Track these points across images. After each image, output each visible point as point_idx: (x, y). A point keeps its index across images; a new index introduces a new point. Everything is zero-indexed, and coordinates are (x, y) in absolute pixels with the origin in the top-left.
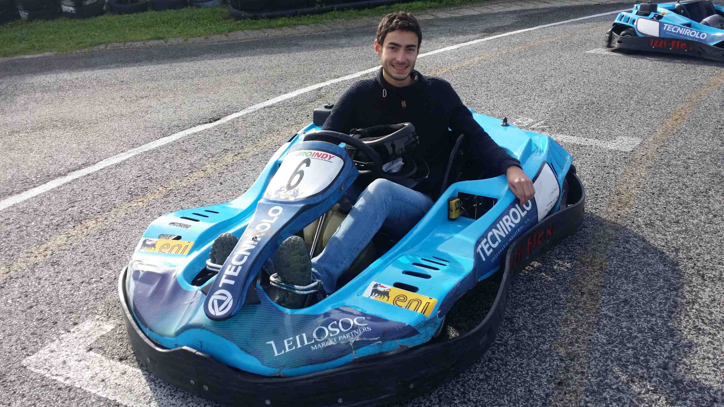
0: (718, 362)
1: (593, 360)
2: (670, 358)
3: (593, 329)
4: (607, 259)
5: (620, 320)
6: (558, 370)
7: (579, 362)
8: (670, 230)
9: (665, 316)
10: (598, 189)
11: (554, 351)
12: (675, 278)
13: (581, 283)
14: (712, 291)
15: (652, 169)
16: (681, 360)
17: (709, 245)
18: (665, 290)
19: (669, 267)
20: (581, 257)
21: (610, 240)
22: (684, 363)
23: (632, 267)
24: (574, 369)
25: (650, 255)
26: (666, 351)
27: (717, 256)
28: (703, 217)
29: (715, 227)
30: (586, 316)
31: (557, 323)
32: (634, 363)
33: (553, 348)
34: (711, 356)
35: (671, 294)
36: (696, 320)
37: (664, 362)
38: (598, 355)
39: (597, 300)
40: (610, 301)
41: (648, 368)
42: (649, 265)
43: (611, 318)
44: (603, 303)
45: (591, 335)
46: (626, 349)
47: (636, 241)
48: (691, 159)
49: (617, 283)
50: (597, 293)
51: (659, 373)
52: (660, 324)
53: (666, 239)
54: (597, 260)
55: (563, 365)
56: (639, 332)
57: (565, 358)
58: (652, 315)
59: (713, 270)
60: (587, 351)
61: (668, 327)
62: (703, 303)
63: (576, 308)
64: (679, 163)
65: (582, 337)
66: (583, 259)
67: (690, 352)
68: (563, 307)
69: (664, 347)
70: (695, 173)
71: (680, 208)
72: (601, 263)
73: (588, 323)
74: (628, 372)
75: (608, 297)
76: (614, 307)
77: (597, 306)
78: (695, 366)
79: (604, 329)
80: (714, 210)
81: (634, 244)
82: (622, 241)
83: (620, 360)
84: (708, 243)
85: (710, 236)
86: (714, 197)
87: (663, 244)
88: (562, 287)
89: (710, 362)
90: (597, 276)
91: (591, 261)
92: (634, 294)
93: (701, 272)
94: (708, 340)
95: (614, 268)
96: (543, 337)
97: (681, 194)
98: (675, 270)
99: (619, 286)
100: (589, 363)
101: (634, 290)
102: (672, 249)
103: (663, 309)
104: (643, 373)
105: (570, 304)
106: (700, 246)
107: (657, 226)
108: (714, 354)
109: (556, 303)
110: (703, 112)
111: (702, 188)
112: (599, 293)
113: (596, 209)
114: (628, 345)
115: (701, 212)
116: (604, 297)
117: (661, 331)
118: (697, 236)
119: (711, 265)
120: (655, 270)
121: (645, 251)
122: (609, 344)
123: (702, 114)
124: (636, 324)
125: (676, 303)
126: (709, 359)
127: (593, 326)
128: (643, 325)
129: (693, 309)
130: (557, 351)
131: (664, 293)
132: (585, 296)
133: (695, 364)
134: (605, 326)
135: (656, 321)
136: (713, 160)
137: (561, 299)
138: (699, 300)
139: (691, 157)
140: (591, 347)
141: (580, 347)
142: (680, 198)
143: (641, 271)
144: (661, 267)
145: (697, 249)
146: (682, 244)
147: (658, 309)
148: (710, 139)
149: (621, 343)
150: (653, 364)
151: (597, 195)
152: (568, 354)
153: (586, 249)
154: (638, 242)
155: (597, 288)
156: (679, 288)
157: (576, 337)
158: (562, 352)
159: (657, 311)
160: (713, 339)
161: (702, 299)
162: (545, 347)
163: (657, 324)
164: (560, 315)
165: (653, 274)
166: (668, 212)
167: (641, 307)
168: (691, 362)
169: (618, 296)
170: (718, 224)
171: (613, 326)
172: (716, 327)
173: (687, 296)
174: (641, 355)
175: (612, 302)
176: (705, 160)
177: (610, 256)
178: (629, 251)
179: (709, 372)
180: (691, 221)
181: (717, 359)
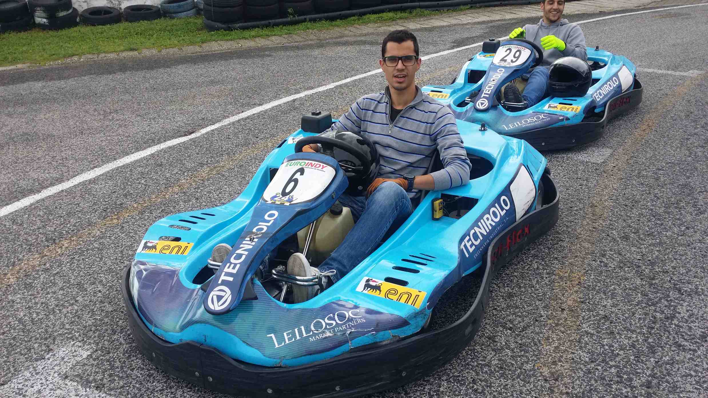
0: (700, 379)
1: (576, 380)
2: (653, 376)
3: (575, 347)
4: (584, 273)
5: (601, 337)
6: (543, 391)
7: (563, 382)
8: (645, 243)
9: (645, 332)
10: (572, 201)
11: (538, 371)
12: (652, 292)
13: (560, 299)
14: (689, 305)
15: (623, 180)
16: (664, 378)
17: (684, 258)
18: (644, 305)
19: (646, 281)
20: (560, 273)
21: (587, 254)
22: (667, 382)
23: (610, 282)
24: (559, 389)
25: (626, 269)
26: (648, 368)
27: (692, 269)
28: (676, 229)
29: (688, 239)
30: (567, 334)
31: (539, 341)
32: (618, 382)
33: (536, 368)
34: (693, 373)
35: (650, 310)
36: (676, 336)
37: (647, 381)
38: (581, 374)
39: (577, 316)
40: (590, 317)
41: (632, 387)
42: (626, 279)
43: (592, 335)
44: (583, 319)
45: (574, 353)
46: (609, 368)
47: (612, 255)
48: (660, 170)
49: (596, 298)
50: (576, 310)
51: (643, 392)
52: (641, 340)
53: (642, 252)
54: (575, 275)
55: (548, 385)
56: (621, 349)
57: (550, 377)
58: (633, 332)
59: (689, 283)
60: (571, 371)
61: (649, 343)
62: (682, 318)
63: (557, 325)
64: (650, 174)
65: (564, 356)
66: (561, 274)
67: (672, 370)
68: (544, 325)
69: (646, 365)
70: (666, 185)
71: (653, 220)
72: (579, 278)
73: (569, 341)
74: (612, 391)
75: (588, 313)
76: (594, 324)
77: (578, 323)
78: (678, 384)
79: (585, 347)
80: (686, 222)
81: (610, 258)
82: (598, 255)
83: (604, 379)
84: (682, 255)
85: (684, 249)
86: (685, 209)
87: (638, 257)
88: (542, 303)
89: (693, 379)
90: (576, 292)
91: (569, 276)
92: (613, 309)
93: (678, 286)
94: (689, 356)
95: (592, 282)
96: (526, 356)
97: (653, 205)
98: (652, 284)
99: (598, 302)
100: (573, 383)
101: (614, 305)
102: (648, 262)
103: (643, 325)
104: (628, 392)
105: (551, 321)
106: (675, 259)
107: (631, 239)
108: (696, 371)
109: (537, 321)
110: (670, 123)
111: (673, 199)
112: (579, 309)
113: (571, 222)
114: (610, 363)
115: (674, 224)
116: (584, 313)
117: (643, 348)
118: (671, 249)
119: (687, 278)
120: (632, 284)
121: (622, 265)
122: (592, 362)
123: (669, 124)
124: (618, 341)
125: (655, 318)
126: (691, 376)
127: (575, 344)
128: (624, 342)
129: (672, 324)
130: (541, 370)
131: (643, 308)
132: (565, 312)
133: (678, 381)
134: (587, 343)
135: (636, 337)
136: (682, 170)
137: (542, 316)
138: (677, 315)
139: (660, 168)
140: (574, 366)
141: (563, 366)
142: (652, 210)
143: (619, 286)
144: (638, 282)
145: (672, 262)
146: (657, 257)
147: (638, 325)
148: (678, 150)
149: (604, 361)
150: (636, 383)
151: (571, 207)
152: (552, 374)
153: (563, 263)
154: (615, 255)
155: (577, 305)
156: (657, 303)
157: (559, 355)
158: (546, 371)
159: (637, 327)
160: (694, 355)
161: (679, 313)
162: (528, 367)
163: (638, 341)
164: (541, 333)
165: (630, 289)
166: (641, 224)
167: (620, 322)
168: (674, 380)
169: (598, 312)
170: (692, 236)
171: (595, 343)
172: (696, 342)
173: (665, 311)
174: (624, 374)
175: (592, 318)
176: (674, 171)
177: (587, 271)
178: (606, 265)
179: (692, 390)
180: (665, 233)
181: (699, 377)
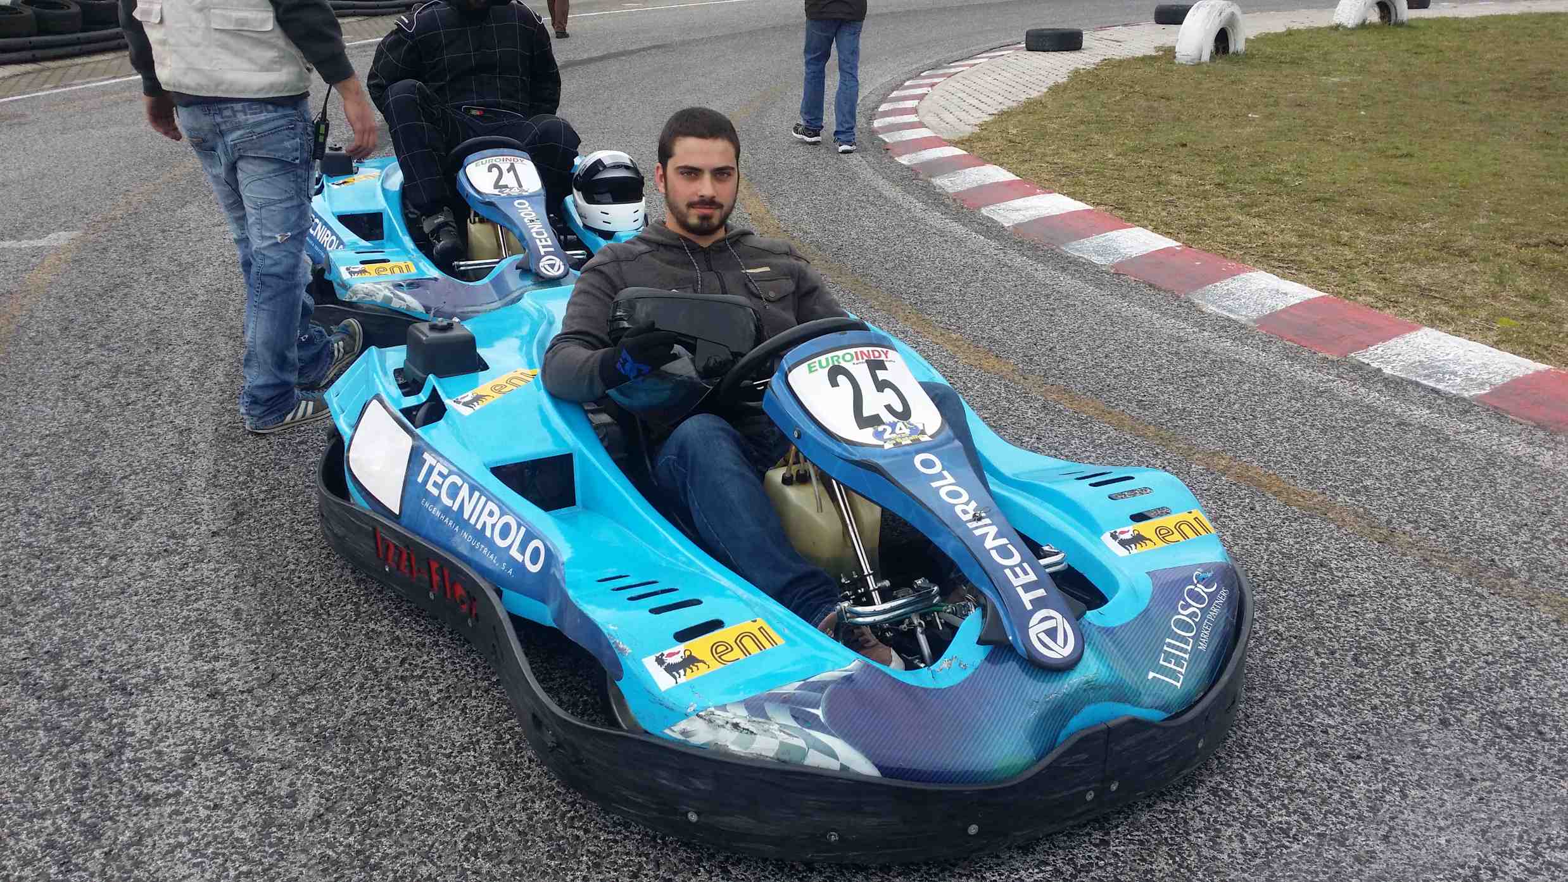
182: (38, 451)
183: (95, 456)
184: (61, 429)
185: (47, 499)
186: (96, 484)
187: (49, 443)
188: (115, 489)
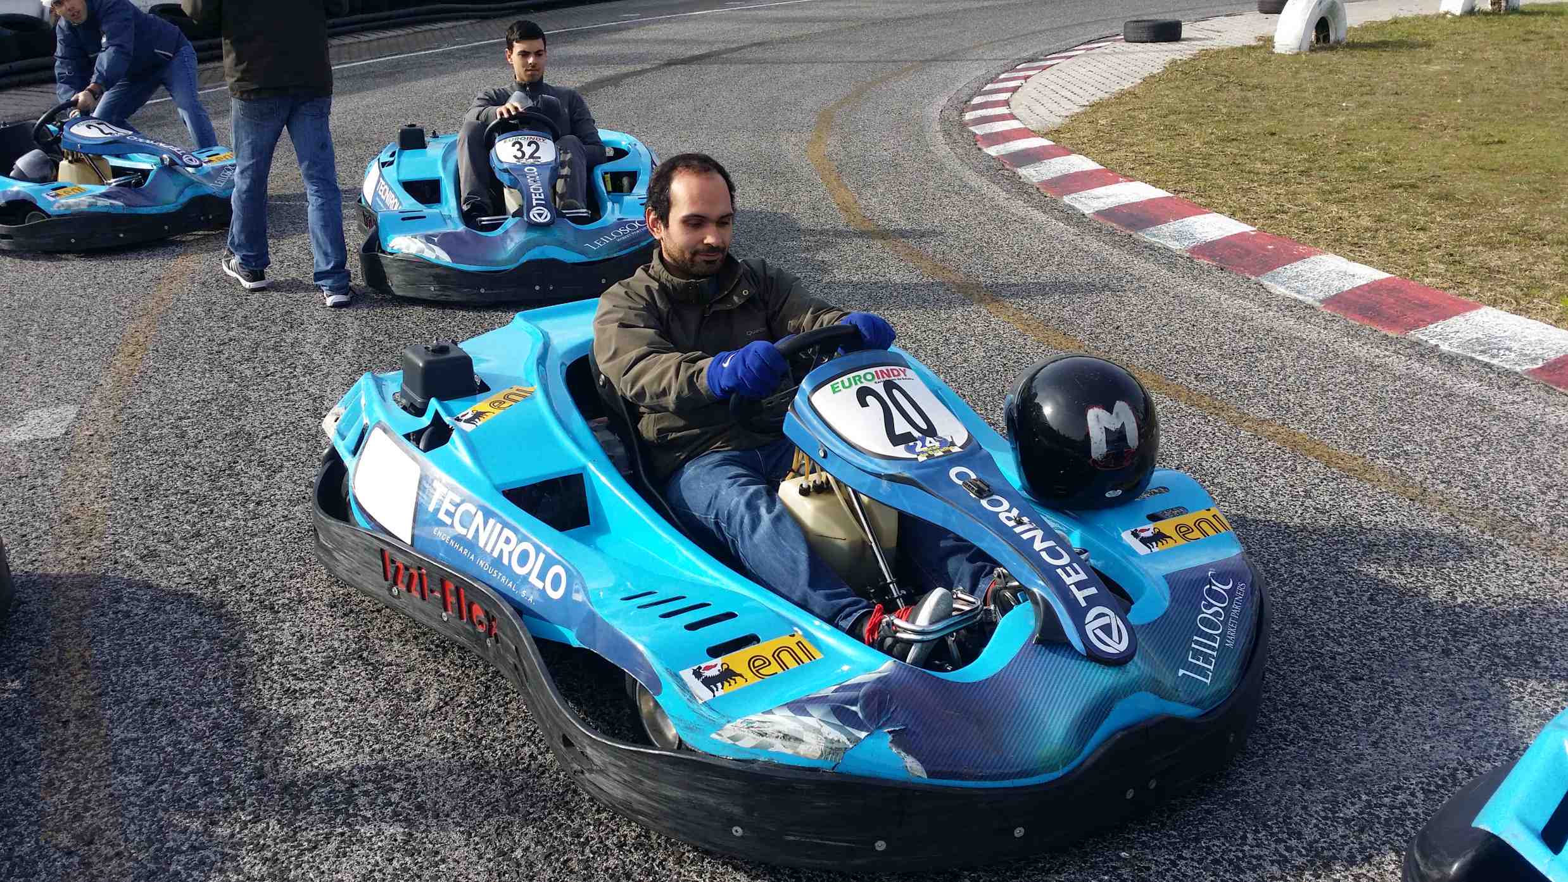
182: (190, 415)
183: (240, 419)
184: (209, 397)
185: (200, 455)
186: (241, 443)
187: (199, 408)
188: (258, 447)
